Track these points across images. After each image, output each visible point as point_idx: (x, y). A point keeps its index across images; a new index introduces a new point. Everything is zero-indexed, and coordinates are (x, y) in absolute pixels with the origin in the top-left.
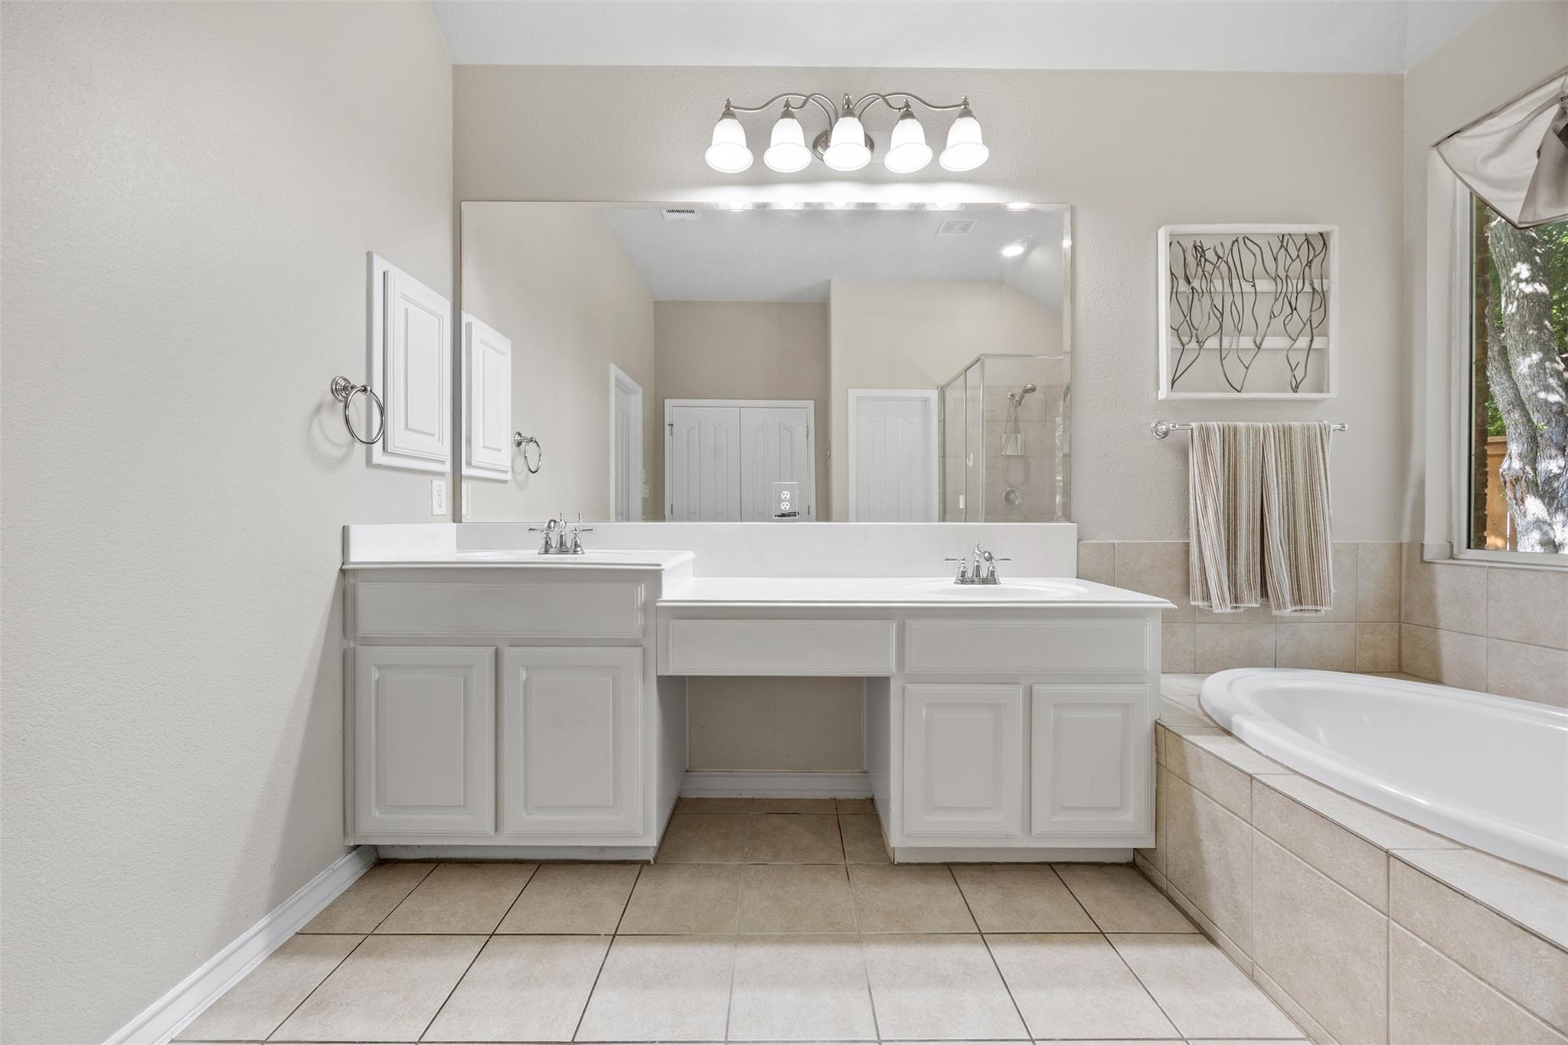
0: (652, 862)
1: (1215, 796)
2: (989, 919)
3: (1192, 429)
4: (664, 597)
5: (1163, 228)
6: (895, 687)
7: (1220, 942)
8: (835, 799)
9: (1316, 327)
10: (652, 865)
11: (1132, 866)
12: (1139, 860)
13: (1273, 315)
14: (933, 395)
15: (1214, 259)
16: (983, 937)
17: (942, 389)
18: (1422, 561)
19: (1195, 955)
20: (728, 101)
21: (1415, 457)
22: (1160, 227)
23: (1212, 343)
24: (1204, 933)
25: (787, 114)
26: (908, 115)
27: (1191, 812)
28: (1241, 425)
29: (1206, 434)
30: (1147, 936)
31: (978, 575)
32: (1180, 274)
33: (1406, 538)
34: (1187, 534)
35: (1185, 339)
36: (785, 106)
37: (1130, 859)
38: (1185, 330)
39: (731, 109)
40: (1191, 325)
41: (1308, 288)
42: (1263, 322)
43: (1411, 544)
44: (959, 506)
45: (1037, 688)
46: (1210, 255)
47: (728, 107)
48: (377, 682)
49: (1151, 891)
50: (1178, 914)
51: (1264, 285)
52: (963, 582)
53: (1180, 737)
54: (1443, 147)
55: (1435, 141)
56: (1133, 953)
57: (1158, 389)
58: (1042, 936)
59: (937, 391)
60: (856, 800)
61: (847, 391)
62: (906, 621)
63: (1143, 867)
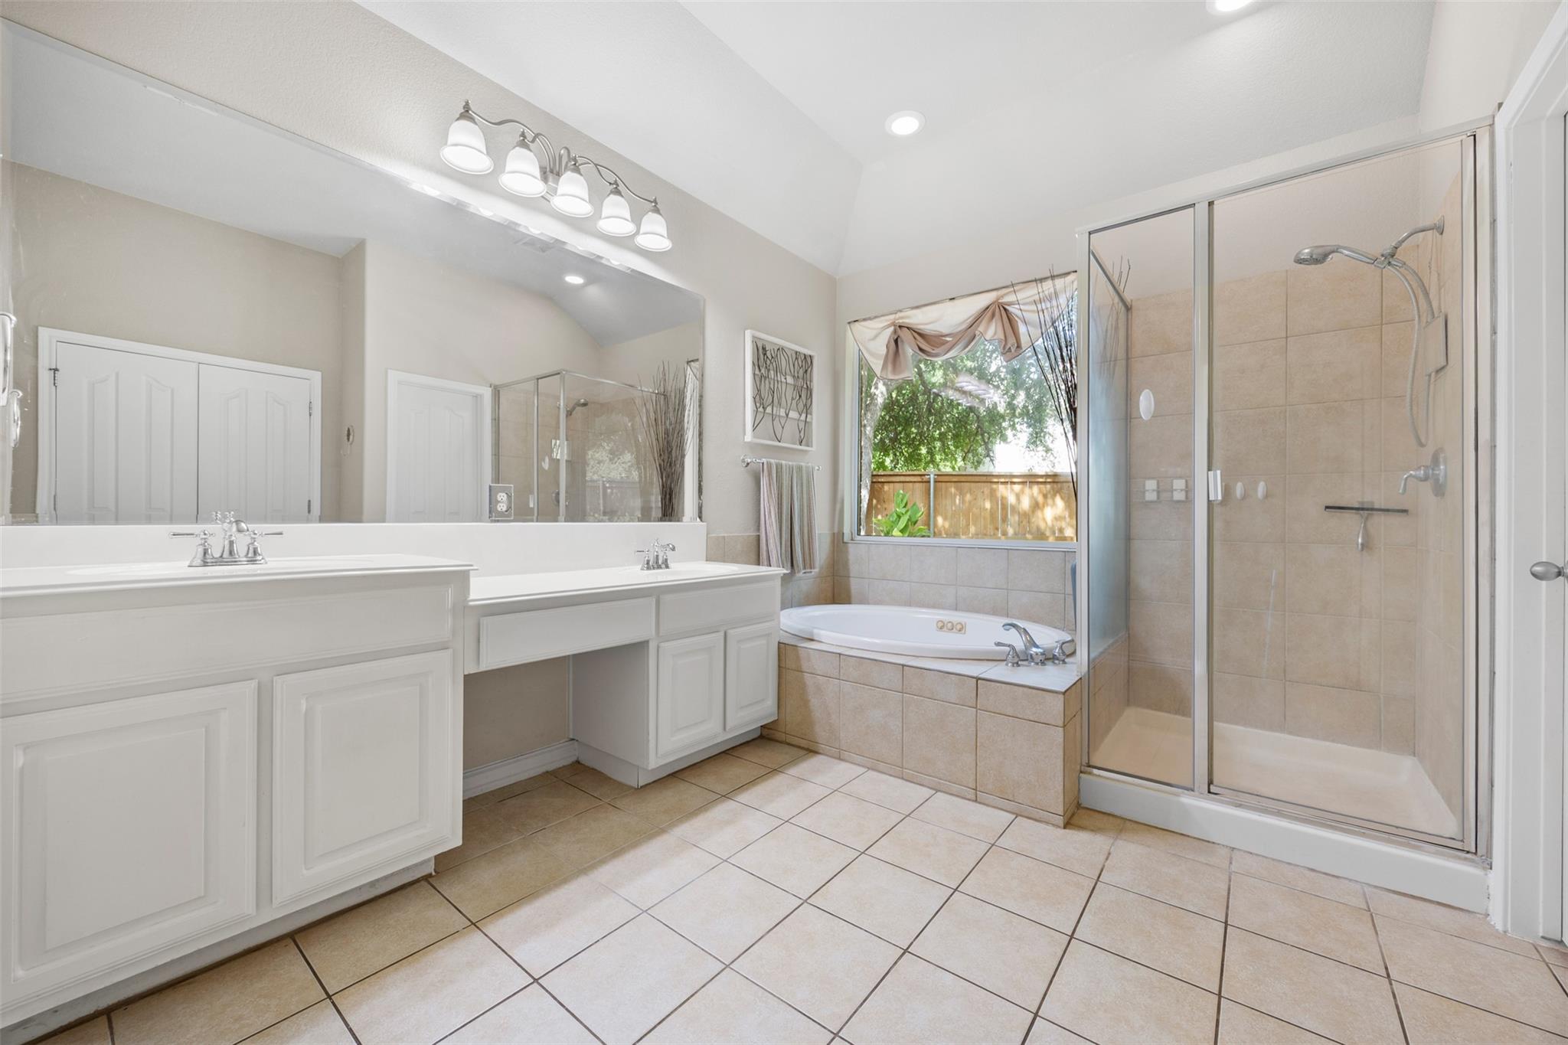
0: (434, 873)
1: (819, 672)
2: (721, 788)
3: (763, 463)
4: (472, 596)
5: (749, 331)
6: (652, 646)
7: (821, 751)
8: (547, 772)
9: (807, 409)
10: (433, 876)
11: (761, 737)
12: (766, 731)
13: (793, 399)
14: (487, 393)
15: (770, 357)
16: (726, 797)
17: (495, 389)
18: (843, 542)
19: (815, 761)
20: (467, 103)
21: (840, 487)
22: (748, 329)
23: (769, 410)
24: (811, 751)
25: (523, 143)
26: (617, 192)
27: (803, 687)
28: (784, 462)
29: (770, 465)
30: (794, 762)
31: (657, 562)
32: (756, 363)
33: (836, 531)
34: (758, 529)
35: (758, 405)
36: (521, 136)
37: (759, 734)
38: (759, 399)
39: (470, 112)
40: (760, 396)
41: (805, 386)
42: (789, 402)
43: (839, 532)
44: (529, 505)
45: (731, 632)
46: (768, 354)
47: (467, 108)
48: (22, 770)
49: (778, 744)
50: (796, 749)
51: (790, 380)
52: (648, 568)
53: (796, 646)
54: (852, 325)
55: (849, 321)
56: (794, 771)
57: (745, 434)
58: (753, 782)
59: (490, 389)
60: (564, 766)
61: (386, 373)
62: (661, 596)
63: (768, 735)
